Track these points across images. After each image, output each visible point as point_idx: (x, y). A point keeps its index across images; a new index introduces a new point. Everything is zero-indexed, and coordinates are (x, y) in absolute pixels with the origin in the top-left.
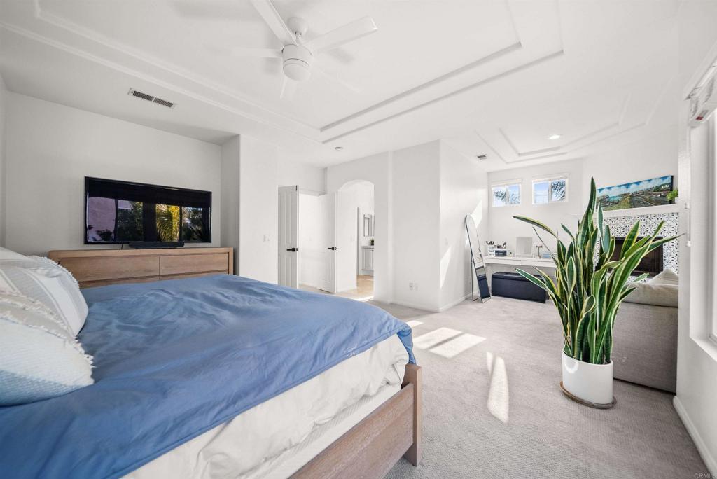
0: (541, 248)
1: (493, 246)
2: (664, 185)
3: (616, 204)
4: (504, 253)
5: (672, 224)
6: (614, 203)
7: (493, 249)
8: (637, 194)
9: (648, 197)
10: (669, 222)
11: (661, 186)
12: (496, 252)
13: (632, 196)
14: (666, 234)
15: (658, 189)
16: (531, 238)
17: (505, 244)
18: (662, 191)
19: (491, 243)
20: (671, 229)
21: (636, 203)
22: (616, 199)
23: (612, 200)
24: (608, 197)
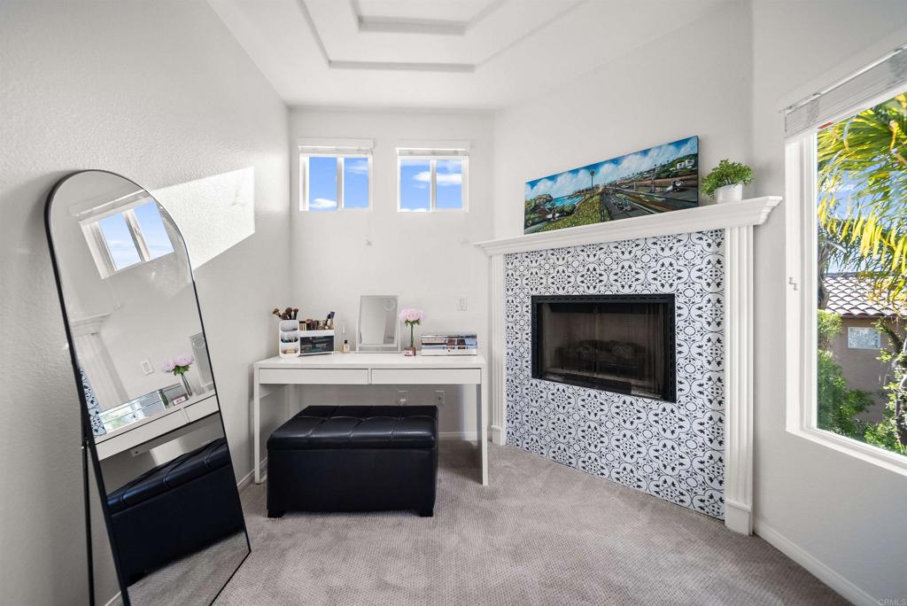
0: (415, 326)
1: (295, 323)
2: (681, 160)
3: (569, 214)
4: (327, 345)
5: (698, 261)
6: (565, 213)
7: (292, 334)
8: (615, 188)
9: (643, 193)
10: (689, 255)
11: (673, 164)
12: (304, 341)
13: (605, 193)
14: (681, 287)
15: (665, 171)
16: (394, 299)
17: (331, 316)
18: (676, 175)
19: (289, 314)
20: (695, 274)
21: (615, 210)
22: (568, 203)
23: (558, 204)
24: (549, 199)
